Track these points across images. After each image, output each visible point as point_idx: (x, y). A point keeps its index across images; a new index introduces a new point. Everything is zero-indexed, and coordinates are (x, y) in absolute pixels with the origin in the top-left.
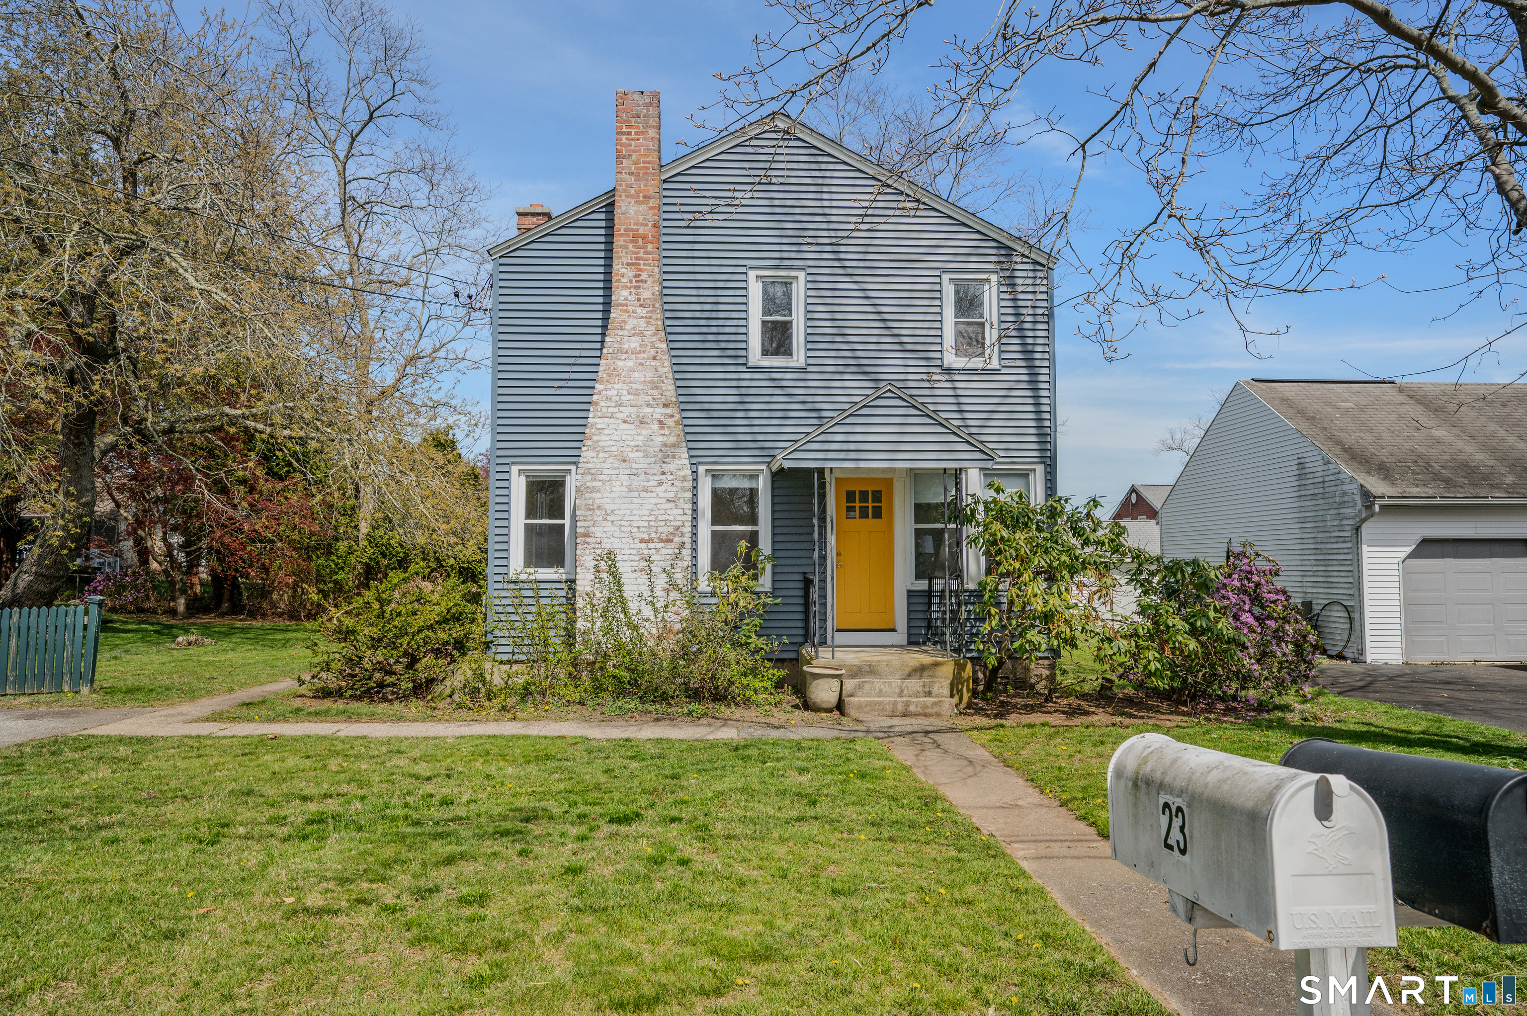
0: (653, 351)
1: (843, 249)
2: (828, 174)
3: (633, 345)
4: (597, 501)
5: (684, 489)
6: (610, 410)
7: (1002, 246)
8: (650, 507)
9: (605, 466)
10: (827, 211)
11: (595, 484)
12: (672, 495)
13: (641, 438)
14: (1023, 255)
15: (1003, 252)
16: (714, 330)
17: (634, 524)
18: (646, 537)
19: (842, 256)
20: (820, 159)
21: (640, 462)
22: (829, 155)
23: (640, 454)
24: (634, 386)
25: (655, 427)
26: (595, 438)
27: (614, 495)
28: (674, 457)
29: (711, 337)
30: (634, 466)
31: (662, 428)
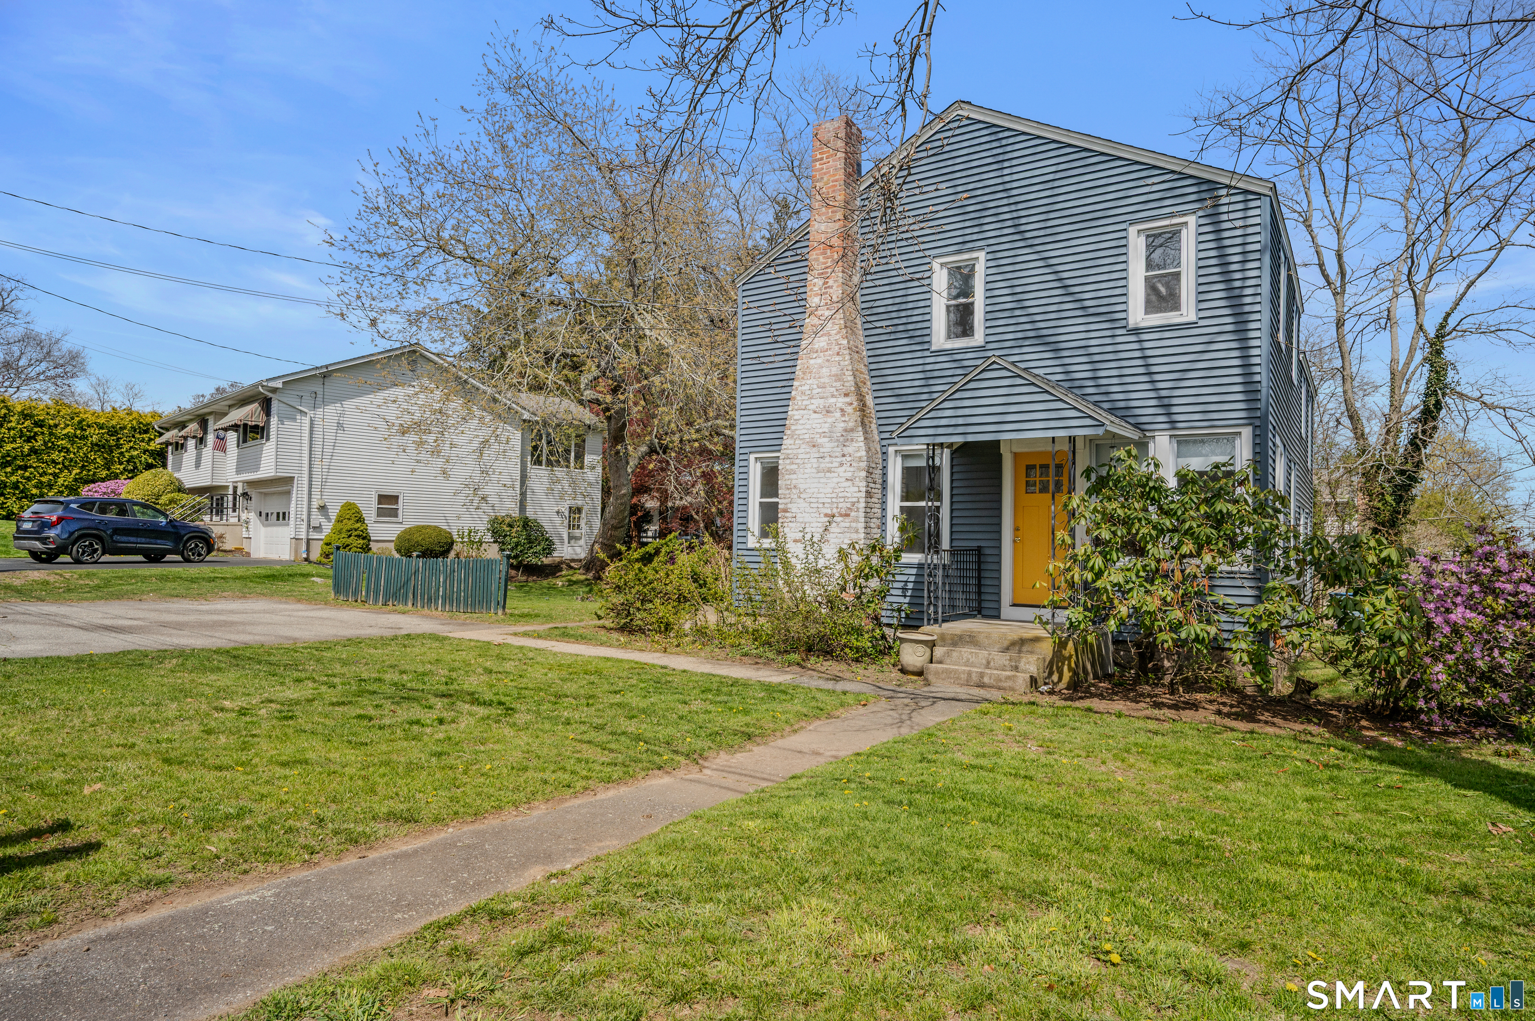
0: (837, 348)
1: (1023, 221)
2: (1009, 148)
3: (822, 344)
4: (794, 482)
5: (859, 469)
6: (805, 403)
7: (1202, 181)
8: (833, 485)
9: (800, 451)
10: (1008, 186)
11: (794, 467)
12: (850, 474)
13: (827, 425)
14: (1228, 187)
15: (1204, 187)
16: (904, 320)
17: (821, 500)
18: (829, 512)
19: (1023, 228)
20: (1001, 135)
21: (827, 445)
22: (1009, 129)
23: (827, 440)
24: (822, 380)
25: (838, 414)
26: (793, 428)
27: (806, 476)
28: (852, 440)
29: (901, 328)
30: (822, 450)
31: (843, 415)
